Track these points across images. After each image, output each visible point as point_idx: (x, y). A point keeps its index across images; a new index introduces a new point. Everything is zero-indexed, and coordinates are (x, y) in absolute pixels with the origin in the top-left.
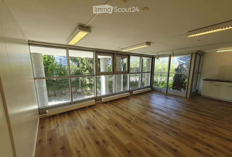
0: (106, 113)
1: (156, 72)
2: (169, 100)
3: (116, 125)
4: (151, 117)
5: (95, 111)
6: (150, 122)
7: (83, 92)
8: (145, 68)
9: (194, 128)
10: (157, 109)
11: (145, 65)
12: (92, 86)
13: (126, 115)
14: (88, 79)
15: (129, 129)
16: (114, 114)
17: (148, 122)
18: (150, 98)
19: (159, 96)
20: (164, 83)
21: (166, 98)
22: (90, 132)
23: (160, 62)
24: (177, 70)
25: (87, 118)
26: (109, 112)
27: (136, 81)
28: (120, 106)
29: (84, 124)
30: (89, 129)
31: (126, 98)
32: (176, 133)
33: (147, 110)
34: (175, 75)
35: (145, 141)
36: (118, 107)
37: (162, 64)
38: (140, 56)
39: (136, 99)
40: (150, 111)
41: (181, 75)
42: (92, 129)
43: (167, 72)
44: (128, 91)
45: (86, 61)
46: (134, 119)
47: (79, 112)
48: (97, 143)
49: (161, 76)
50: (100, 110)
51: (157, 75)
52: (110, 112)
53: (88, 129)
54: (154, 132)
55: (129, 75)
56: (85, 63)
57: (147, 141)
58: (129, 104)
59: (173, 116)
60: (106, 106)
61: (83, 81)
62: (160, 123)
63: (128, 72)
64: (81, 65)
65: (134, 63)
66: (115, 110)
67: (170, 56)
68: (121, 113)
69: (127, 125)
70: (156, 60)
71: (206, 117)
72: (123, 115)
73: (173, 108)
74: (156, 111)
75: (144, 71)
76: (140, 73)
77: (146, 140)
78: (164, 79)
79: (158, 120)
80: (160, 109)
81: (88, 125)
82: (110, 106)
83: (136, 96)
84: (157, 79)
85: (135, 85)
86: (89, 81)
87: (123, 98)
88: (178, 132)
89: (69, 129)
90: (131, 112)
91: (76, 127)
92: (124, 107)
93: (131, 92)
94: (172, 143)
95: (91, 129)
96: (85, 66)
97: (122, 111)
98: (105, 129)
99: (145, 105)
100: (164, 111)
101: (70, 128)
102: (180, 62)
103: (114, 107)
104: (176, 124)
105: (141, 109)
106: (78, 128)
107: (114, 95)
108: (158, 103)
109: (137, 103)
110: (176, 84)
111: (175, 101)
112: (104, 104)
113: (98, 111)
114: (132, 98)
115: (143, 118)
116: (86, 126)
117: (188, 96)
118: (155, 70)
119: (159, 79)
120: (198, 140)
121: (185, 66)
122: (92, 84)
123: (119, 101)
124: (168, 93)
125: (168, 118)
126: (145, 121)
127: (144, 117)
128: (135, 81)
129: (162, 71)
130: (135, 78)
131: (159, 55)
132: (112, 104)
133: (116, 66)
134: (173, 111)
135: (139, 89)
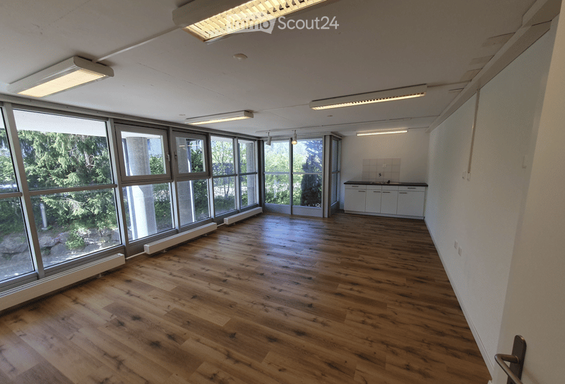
0: (164, 278)
1: (269, 173)
2: (296, 227)
3: (194, 297)
4: (268, 263)
5: (129, 281)
6: (266, 273)
7: (59, 242)
8: (245, 164)
9: (335, 264)
10: (276, 246)
11: (244, 158)
12: (94, 222)
13: (214, 272)
14: (77, 199)
15: (226, 297)
16: (185, 276)
17: (262, 274)
18: (261, 228)
19: (278, 221)
20: (286, 196)
21: (292, 224)
22: (126, 330)
23: (275, 151)
24: (305, 167)
25: (107, 302)
26: (171, 274)
27: (226, 195)
28: (197, 256)
29: (103, 318)
30: (121, 324)
31: (211, 235)
32: (310, 278)
33: (258, 252)
34: (303, 177)
35: (261, 307)
36: (193, 259)
37: (279, 155)
38: (234, 138)
39: (233, 234)
40: (263, 253)
41: (312, 175)
42: (133, 322)
43: (289, 171)
44: (212, 220)
45: (66, 143)
46: (234, 274)
47: (75, 294)
48: (155, 344)
49: (279, 180)
50: (143, 275)
51: (271, 179)
52: (175, 273)
53: (118, 326)
54: (274, 288)
55: (210, 180)
56: (62, 151)
57: (265, 306)
58: (219, 249)
59: (305, 253)
60: (160, 263)
61: (57, 210)
62: (284, 270)
63: (209, 174)
64: (42, 158)
65: (218, 152)
66: (187, 266)
67: (292, 140)
68: (203, 269)
69: (220, 291)
70: (266, 146)
71: (350, 245)
72: (207, 272)
73: (305, 239)
74: (275, 250)
75: (243, 172)
76: (235, 175)
77: (263, 304)
78: (285, 187)
79: (280, 266)
80: (282, 245)
81: (115, 317)
82: (170, 260)
83: (232, 229)
84: (273, 187)
85: (224, 206)
86: (83, 207)
87: (202, 237)
88: (313, 277)
89: (51, 346)
90: (226, 262)
91: (76, 333)
92: (207, 257)
93: (219, 220)
94: (306, 296)
95: (127, 324)
96: (61, 160)
97: (203, 266)
98: (168, 313)
99: (253, 244)
100: (289, 249)
101: (54, 341)
102: (308, 151)
103: (182, 261)
104: (309, 265)
105: (247, 252)
106: (86, 332)
107: (177, 232)
108: (277, 236)
109: (237, 243)
110: (307, 196)
111: (306, 227)
112: (153, 259)
113: (138, 279)
114: (223, 234)
115: (253, 269)
116: (111, 322)
117: (326, 216)
118: (267, 169)
119: (275, 187)
120: (339, 280)
121: (317, 160)
122: (93, 215)
123: (192, 246)
124: (294, 213)
125: (296, 258)
126: (257, 273)
127: (253, 266)
128: (223, 196)
129: (280, 169)
130: (223, 189)
131: (271, 137)
132: (175, 256)
133: (176, 159)
134: (303, 245)
135: (238, 212)
